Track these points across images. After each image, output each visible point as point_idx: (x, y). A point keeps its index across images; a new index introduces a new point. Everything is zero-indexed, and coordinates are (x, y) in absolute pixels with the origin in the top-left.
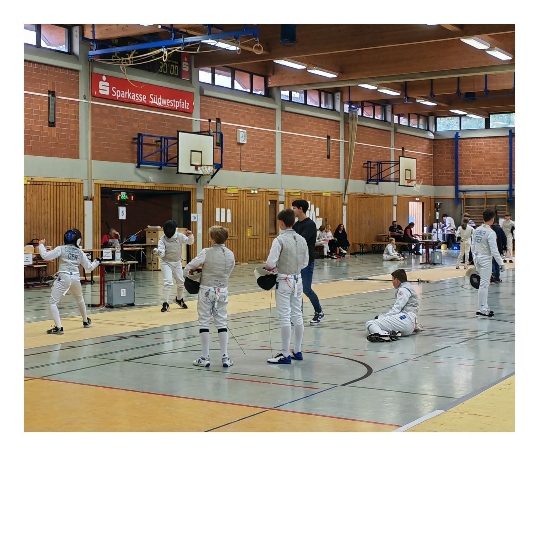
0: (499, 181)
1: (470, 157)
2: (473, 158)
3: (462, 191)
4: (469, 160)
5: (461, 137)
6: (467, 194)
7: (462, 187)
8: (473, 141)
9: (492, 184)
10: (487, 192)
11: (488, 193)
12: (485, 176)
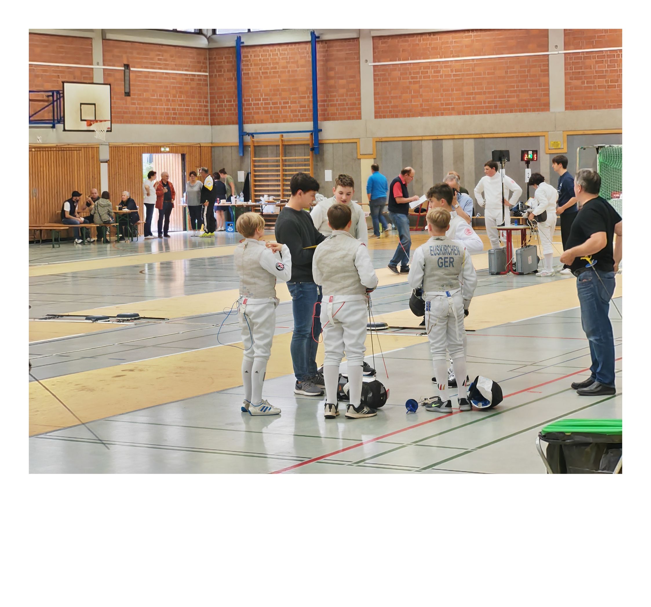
0: (302, 116)
1: (261, 77)
2: (265, 78)
3: (248, 134)
4: (259, 82)
5: (246, 44)
6: (257, 138)
7: (249, 128)
8: (264, 51)
9: (292, 121)
10: (284, 134)
11: (286, 137)
12: (282, 108)
